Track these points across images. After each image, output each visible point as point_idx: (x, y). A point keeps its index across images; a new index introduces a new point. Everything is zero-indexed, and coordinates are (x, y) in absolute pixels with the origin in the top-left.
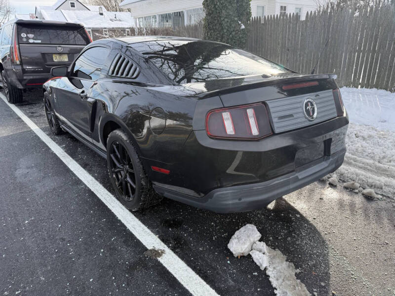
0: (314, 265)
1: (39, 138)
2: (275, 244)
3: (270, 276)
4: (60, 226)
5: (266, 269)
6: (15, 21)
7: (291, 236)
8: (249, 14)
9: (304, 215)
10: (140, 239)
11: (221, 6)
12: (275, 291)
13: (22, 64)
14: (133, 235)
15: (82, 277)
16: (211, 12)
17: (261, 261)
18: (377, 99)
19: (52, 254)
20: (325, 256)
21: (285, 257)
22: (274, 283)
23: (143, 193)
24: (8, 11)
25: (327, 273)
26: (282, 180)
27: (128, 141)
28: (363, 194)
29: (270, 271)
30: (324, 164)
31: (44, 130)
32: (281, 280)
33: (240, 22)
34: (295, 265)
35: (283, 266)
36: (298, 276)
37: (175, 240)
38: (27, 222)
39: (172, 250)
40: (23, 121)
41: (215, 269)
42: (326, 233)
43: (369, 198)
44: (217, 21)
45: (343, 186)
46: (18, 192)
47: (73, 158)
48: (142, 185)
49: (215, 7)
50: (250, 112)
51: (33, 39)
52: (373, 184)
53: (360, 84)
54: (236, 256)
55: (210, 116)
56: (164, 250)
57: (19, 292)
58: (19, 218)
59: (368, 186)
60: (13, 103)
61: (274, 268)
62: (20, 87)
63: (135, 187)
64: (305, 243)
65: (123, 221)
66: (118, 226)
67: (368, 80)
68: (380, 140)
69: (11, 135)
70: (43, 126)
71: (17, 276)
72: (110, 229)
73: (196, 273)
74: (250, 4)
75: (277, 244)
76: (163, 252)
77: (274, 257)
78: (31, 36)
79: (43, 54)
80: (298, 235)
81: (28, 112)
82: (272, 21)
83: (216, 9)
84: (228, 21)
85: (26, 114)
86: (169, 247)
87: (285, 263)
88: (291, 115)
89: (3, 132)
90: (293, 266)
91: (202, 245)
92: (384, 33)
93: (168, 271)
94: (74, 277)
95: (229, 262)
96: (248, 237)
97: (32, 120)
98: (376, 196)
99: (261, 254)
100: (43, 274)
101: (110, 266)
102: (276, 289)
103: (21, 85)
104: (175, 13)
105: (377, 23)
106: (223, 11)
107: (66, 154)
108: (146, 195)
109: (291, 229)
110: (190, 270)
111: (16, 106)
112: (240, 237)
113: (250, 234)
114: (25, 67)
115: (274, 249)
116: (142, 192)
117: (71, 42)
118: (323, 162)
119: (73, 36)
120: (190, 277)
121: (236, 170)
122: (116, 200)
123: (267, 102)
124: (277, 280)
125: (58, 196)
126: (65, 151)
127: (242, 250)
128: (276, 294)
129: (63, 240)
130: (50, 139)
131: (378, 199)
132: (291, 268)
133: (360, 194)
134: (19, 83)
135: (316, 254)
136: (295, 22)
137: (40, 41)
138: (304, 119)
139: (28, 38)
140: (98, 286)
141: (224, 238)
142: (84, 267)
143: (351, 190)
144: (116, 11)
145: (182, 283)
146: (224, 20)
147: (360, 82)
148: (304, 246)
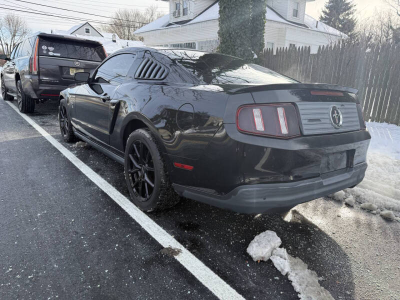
0: (338, 275)
1: (51, 144)
2: (295, 253)
3: (293, 280)
4: (73, 220)
5: (287, 275)
6: (38, 34)
7: (311, 247)
8: (262, 45)
9: (323, 230)
10: (156, 238)
11: (236, 35)
12: (299, 295)
13: (39, 74)
14: (148, 234)
15: (97, 268)
16: (225, 41)
17: (282, 266)
18: (389, 132)
19: (66, 245)
20: (348, 268)
21: (306, 266)
22: (298, 288)
23: (162, 192)
24: (24, 33)
25: (351, 283)
26: (308, 184)
27: (151, 139)
28: (381, 216)
29: (292, 276)
30: (347, 176)
31: (55, 137)
32: (304, 286)
33: (253, 52)
34: (317, 273)
35: (305, 272)
36: (321, 283)
37: (192, 241)
38: (39, 214)
39: (189, 250)
40: (34, 128)
41: (234, 270)
42: (347, 247)
43: (388, 219)
44: (230, 49)
45: (360, 207)
46: (30, 189)
47: (85, 163)
48: (162, 183)
49: (229, 36)
50: (280, 111)
51: (53, 52)
52: (391, 207)
53: (370, 118)
54: (255, 260)
55: (241, 112)
56: (180, 249)
57: (32, 276)
58: (31, 210)
59: (386, 208)
60: (25, 113)
61: (296, 274)
62: (34, 96)
63: (153, 186)
64: (326, 254)
65: (137, 221)
66: (133, 224)
67: (379, 114)
68: (395, 167)
69: (23, 139)
70: (55, 134)
71: (29, 261)
72: (124, 227)
73: (214, 272)
74: (263, 36)
75: (297, 253)
76: (179, 251)
77: (295, 264)
78: (51, 49)
79: (61, 67)
80: (318, 247)
81: (39, 121)
82: (284, 53)
83: (231, 38)
84: (241, 50)
85: (38, 123)
86: (185, 247)
87: (307, 270)
88: (319, 120)
89: (15, 136)
90: (316, 274)
91: (219, 248)
92: (396, 69)
93: (185, 269)
94: (89, 267)
95: (248, 265)
96: (269, 241)
97: (43, 128)
98: (395, 218)
99: (282, 260)
100: (56, 262)
101: (125, 260)
102: (300, 294)
103: (35, 95)
104: (187, 44)
105: (389, 59)
106: (238, 40)
107: (78, 159)
108: (164, 194)
109: (310, 241)
110: (208, 269)
111: (27, 115)
112: (260, 241)
113: (270, 239)
114: (41, 78)
115: (295, 257)
116: (161, 190)
117: (88, 58)
118: (346, 174)
119: (90, 53)
120: (209, 276)
121: (263, 167)
122: (129, 202)
123: (297, 103)
124: (300, 285)
125: (71, 195)
126: (77, 157)
127: (263, 253)
128: (300, 298)
129: (77, 233)
130: (62, 145)
131: (397, 221)
132: (314, 275)
133: (378, 216)
134: (34, 93)
135: (337, 265)
136: (307, 55)
137: (59, 55)
138: (330, 126)
139: (48, 51)
140: (113, 277)
141: (242, 243)
142: (99, 259)
143: (369, 210)
144: (128, 39)
145: (201, 281)
146: (237, 48)
147: (371, 116)
148: (325, 257)
